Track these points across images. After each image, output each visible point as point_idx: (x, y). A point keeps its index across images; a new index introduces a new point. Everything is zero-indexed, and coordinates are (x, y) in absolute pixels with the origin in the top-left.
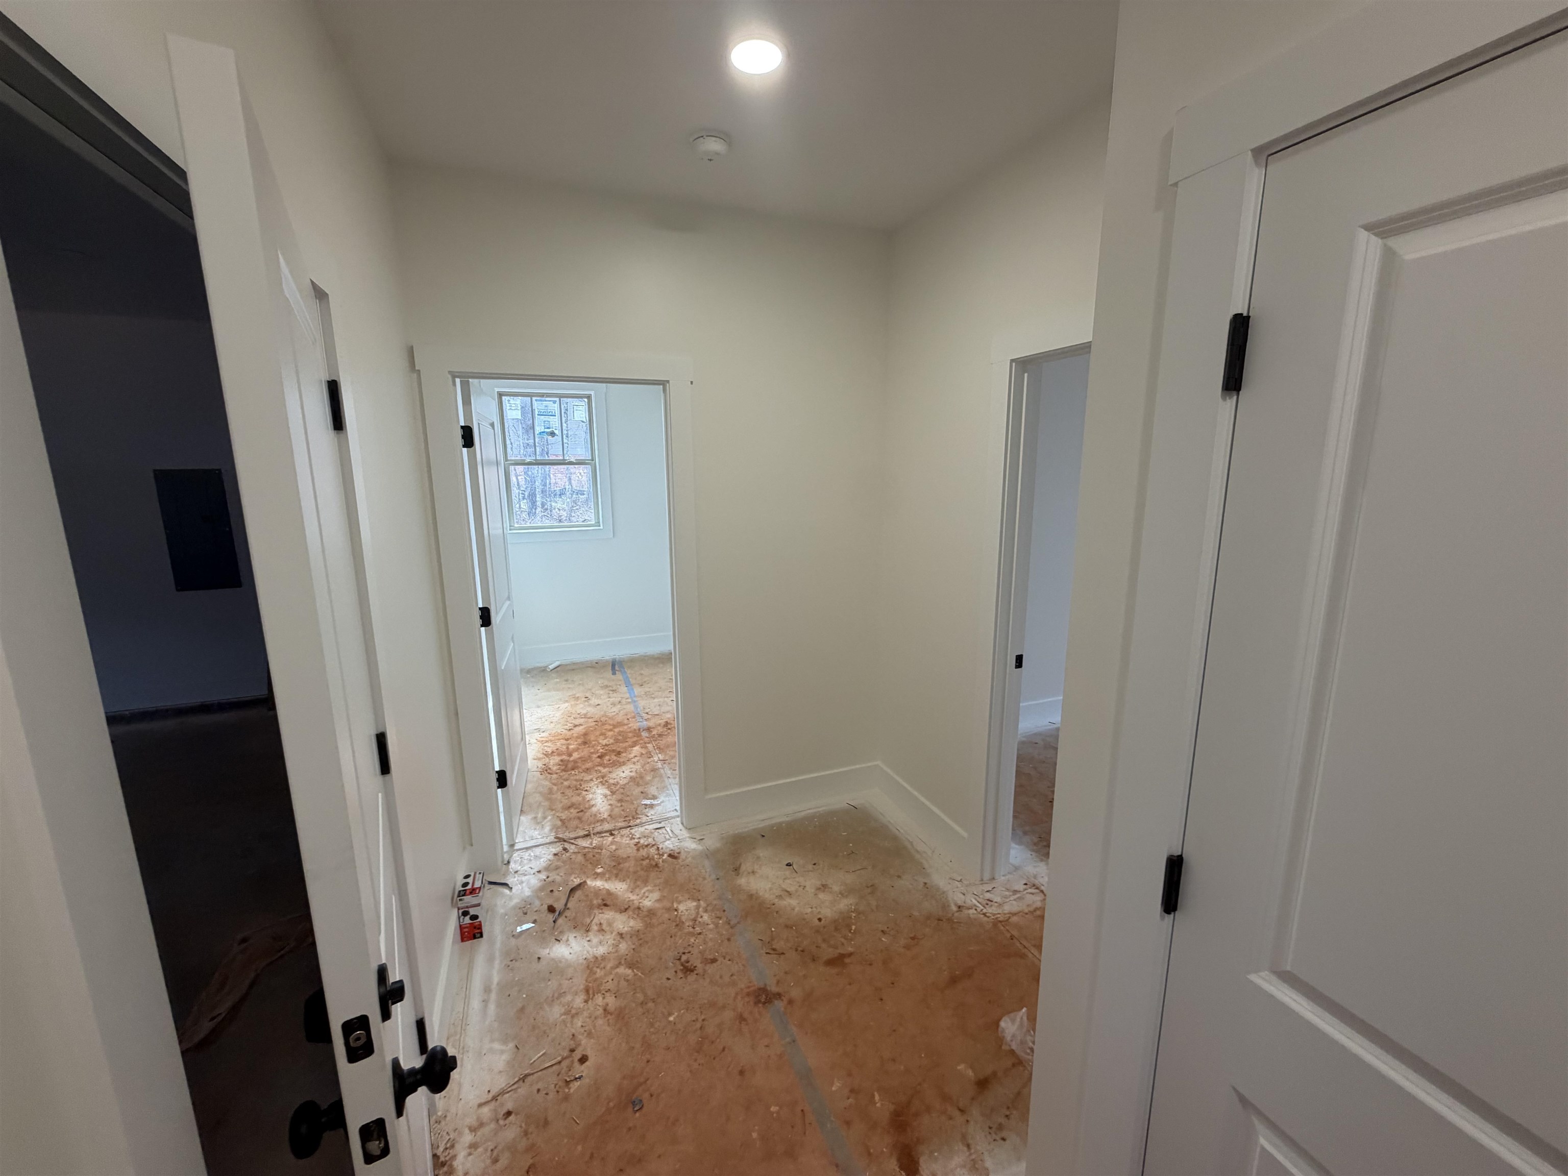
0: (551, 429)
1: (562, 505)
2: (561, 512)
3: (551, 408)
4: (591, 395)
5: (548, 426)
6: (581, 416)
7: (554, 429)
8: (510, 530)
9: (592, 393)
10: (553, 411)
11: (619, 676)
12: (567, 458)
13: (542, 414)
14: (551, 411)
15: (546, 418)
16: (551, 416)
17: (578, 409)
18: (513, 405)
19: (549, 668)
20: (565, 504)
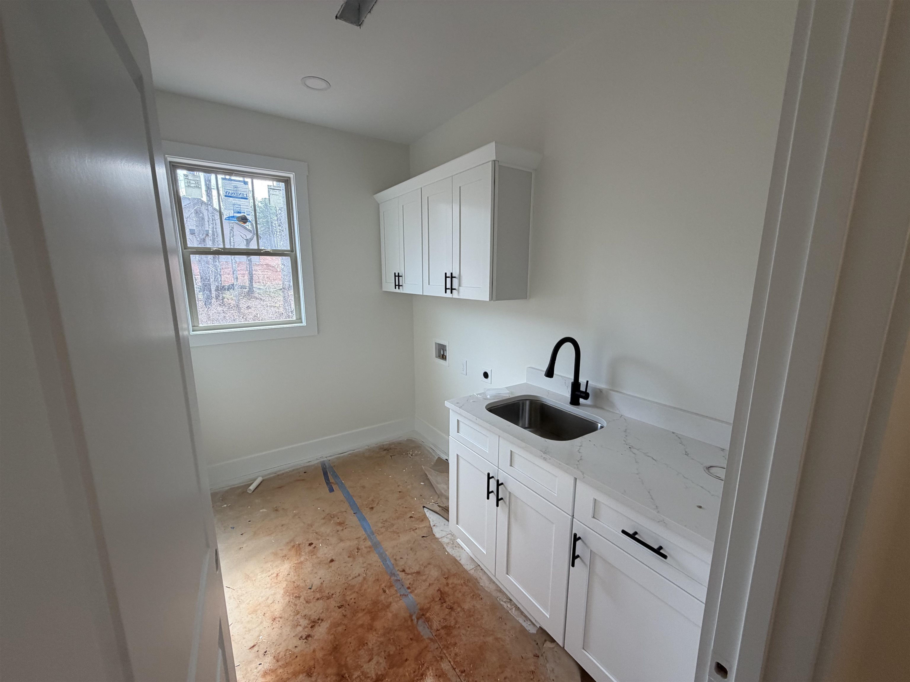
0: (242, 214)
1: (230, 296)
2: (230, 301)
3: (243, 190)
4: (290, 178)
5: (238, 210)
6: (278, 201)
7: (245, 215)
8: (193, 331)
9: (291, 176)
10: (245, 193)
11: (338, 494)
12: (263, 248)
13: (230, 195)
14: (242, 193)
15: (237, 201)
16: (242, 198)
17: (275, 193)
18: (192, 182)
19: (250, 489)
20: (232, 295)
